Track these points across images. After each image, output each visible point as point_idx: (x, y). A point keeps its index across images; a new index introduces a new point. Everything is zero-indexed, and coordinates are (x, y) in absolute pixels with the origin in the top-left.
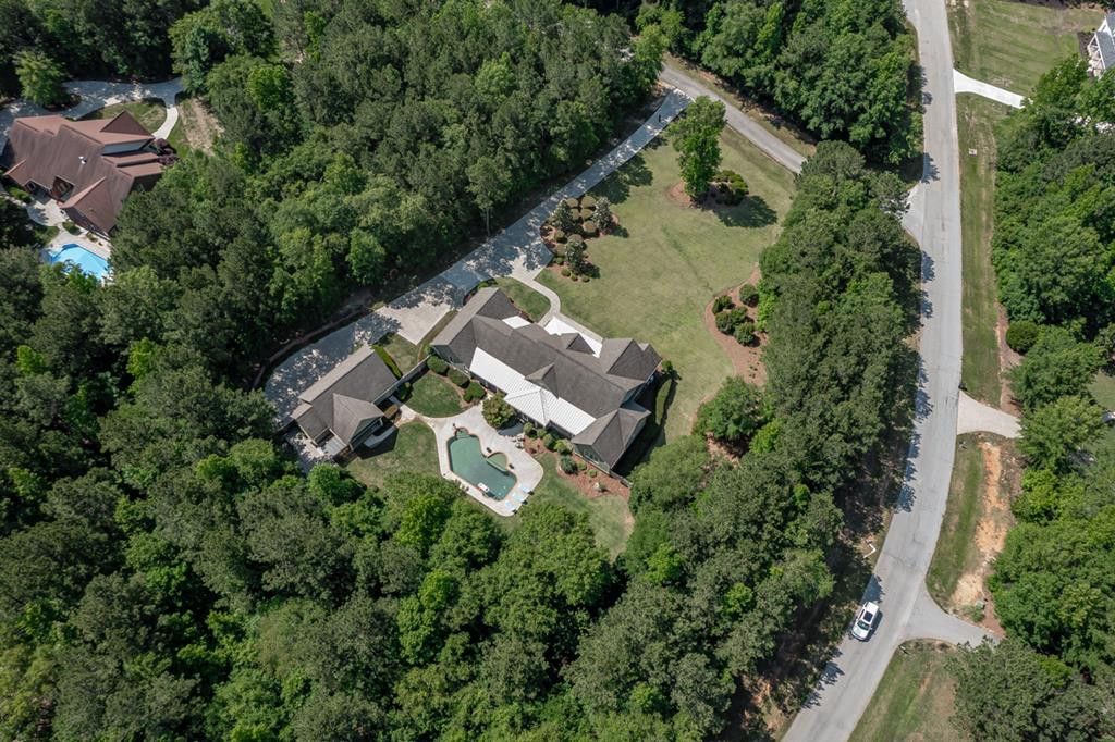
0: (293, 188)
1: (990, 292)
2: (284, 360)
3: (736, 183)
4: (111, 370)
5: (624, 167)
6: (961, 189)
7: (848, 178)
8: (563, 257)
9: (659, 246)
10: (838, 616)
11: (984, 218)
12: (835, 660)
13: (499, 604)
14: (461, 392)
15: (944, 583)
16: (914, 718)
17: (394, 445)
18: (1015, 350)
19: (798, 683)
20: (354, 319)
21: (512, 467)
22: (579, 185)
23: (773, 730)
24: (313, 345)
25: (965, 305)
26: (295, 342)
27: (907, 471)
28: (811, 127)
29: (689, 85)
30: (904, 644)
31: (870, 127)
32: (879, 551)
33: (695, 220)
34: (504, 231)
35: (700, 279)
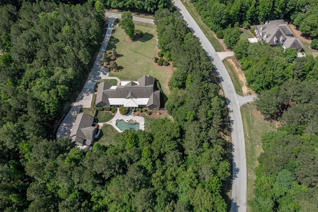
0: (32, 84)
1: (208, 29)
2: (57, 130)
3: (139, 32)
4: (11, 159)
5: (110, 40)
6: (187, 10)
7: (168, 16)
8: (112, 68)
9: (132, 54)
10: (225, 110)
11: (196, 14)
12: (231, 119)
13: (162, 147)
14: (110, 112)
15: (240, 91)
16: (252, 120)
17: (103, 134)
18: (220, 38)
19: (227, 128)
20: (69, 110)
21: (136, 121)
22: (103, 50)
23: (229, 141)
24: (62, 123)
25: (205, 34)
26: (57, 124)
27: (218, 73)
28: (148, 10)
29: (112, 14)
30: (241, 107)
31: (163, 4)
32: (224, 92)
33: (136, 44)
34: (92, 69)
35: (147, 57)
